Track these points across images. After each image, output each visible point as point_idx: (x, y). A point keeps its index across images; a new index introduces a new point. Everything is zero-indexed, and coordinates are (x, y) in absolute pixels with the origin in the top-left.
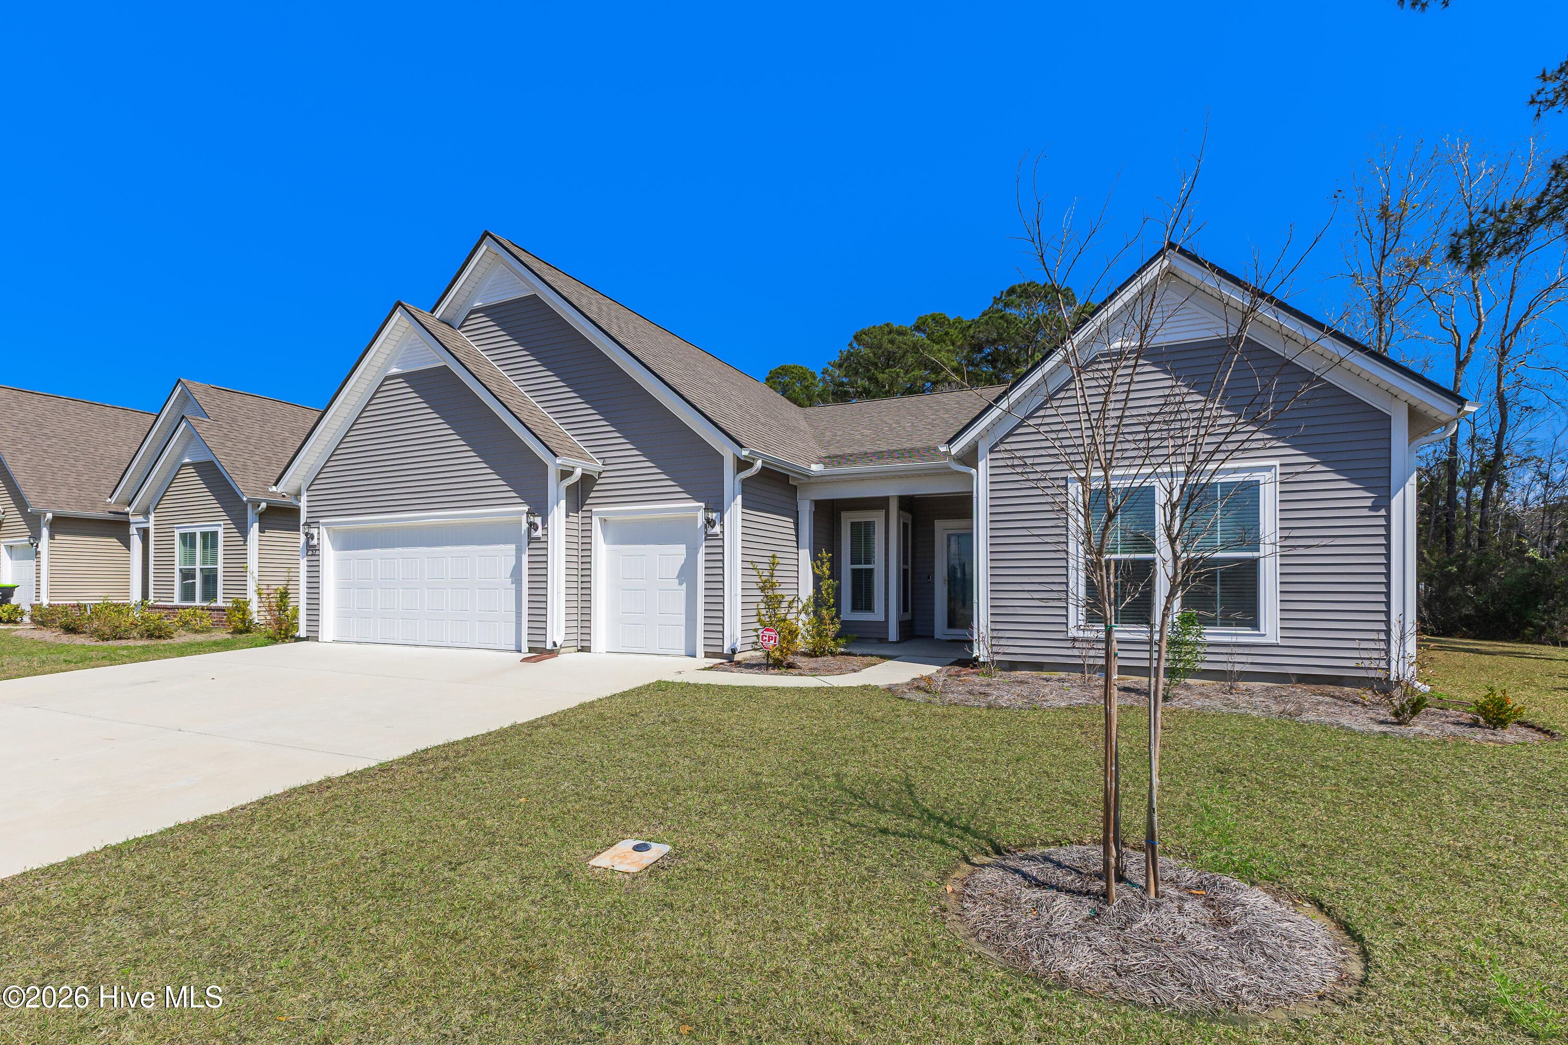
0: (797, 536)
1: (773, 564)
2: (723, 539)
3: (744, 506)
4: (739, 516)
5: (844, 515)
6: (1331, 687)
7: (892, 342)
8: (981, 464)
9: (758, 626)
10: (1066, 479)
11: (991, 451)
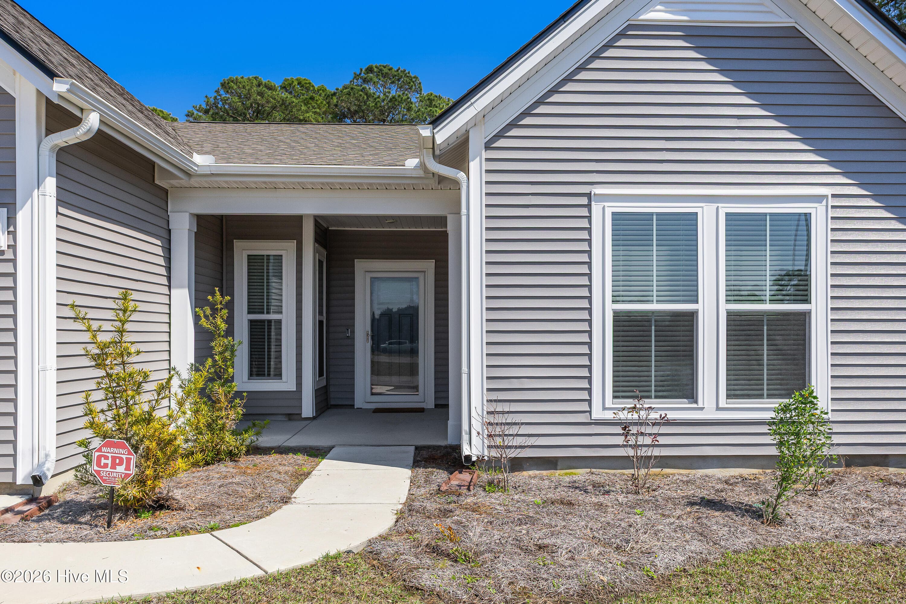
0: (169, 269)
1: (125, 311)
2: (14, 261)
3: (60, 202)
4: (51, 220)
5: (238, 244)
6: (877, 468)
7: (261, 94)
8: (474, 166)
9: (88, 433)
10: (589, 195)
11: (488, 147)
